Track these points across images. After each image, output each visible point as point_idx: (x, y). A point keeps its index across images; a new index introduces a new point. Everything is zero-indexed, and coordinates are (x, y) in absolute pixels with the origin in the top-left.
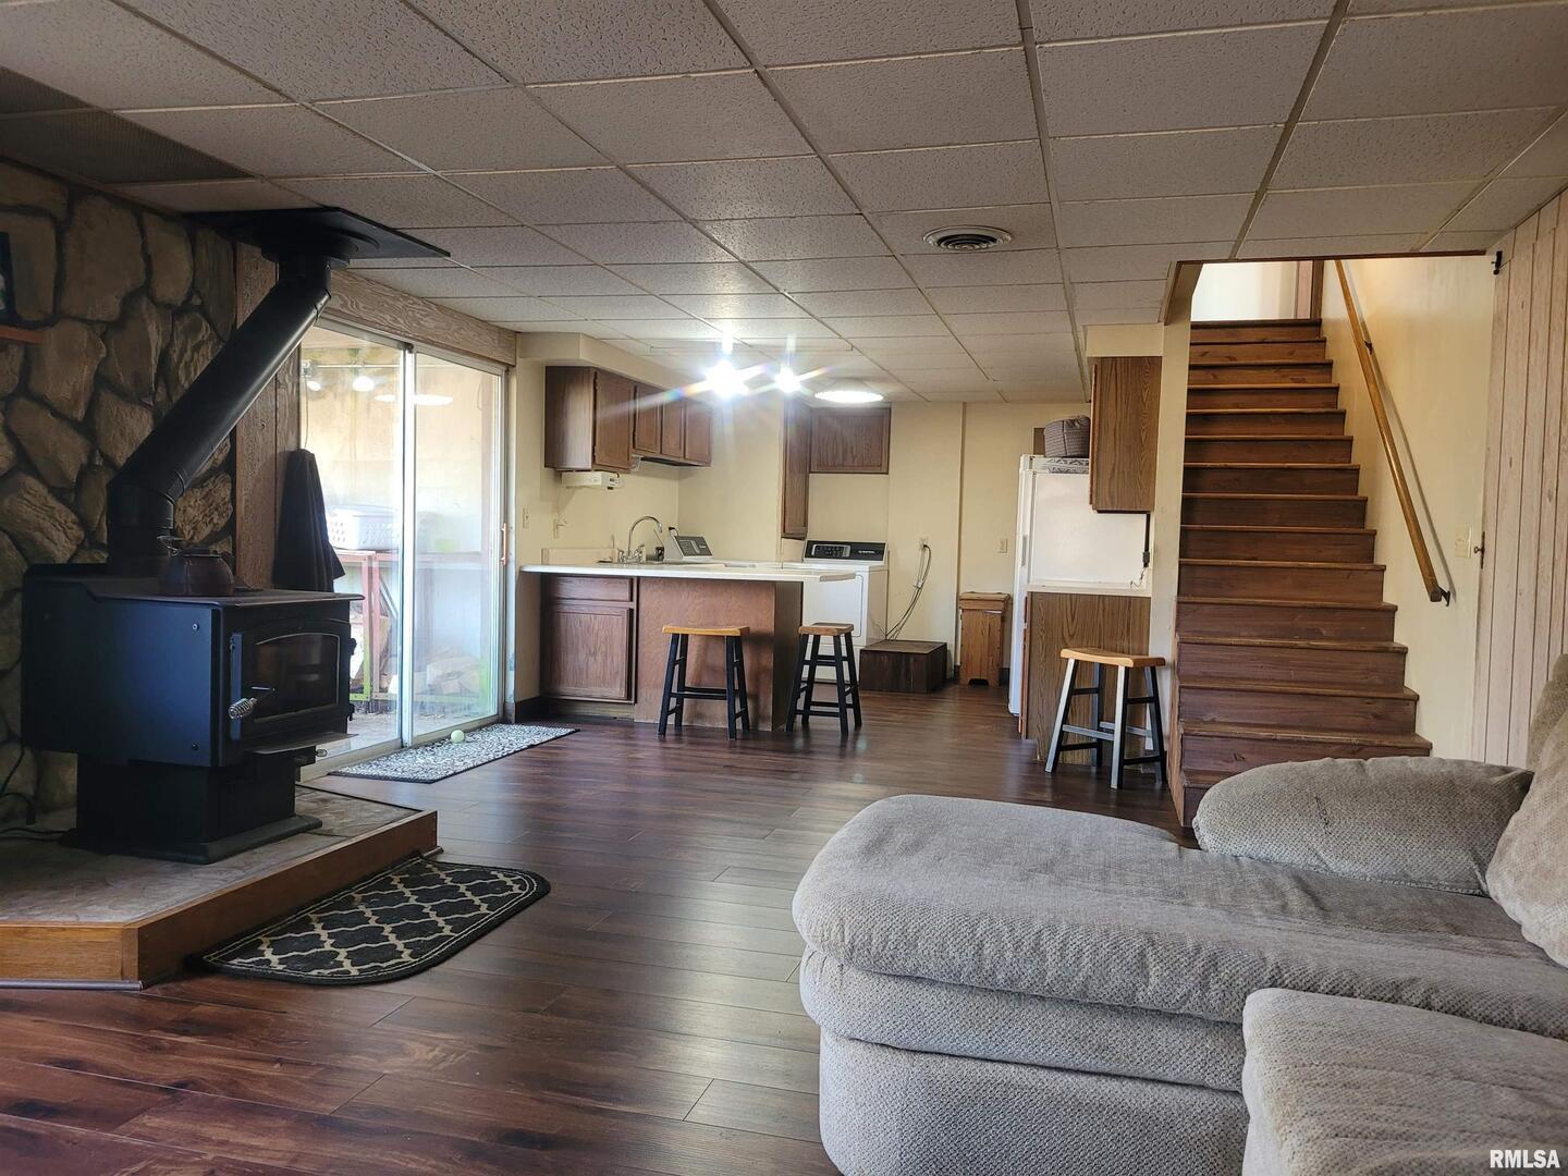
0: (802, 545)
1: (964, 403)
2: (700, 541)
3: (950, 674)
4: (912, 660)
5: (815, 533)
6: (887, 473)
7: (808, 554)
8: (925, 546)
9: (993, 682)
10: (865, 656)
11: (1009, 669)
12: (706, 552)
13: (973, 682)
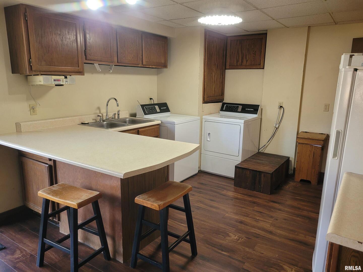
0: (220, 105)
1: (309, 27)
2: (165, 105)
3: (291, 172)
4: (263, 175)
5: (227, 99)
6: (263, 69)
7: (222, 110)
8: (281, 107)
9: (314, 182)
10: (238, 170)
11: (324, 173)
12: (167, 110)
13: (302, 180)
